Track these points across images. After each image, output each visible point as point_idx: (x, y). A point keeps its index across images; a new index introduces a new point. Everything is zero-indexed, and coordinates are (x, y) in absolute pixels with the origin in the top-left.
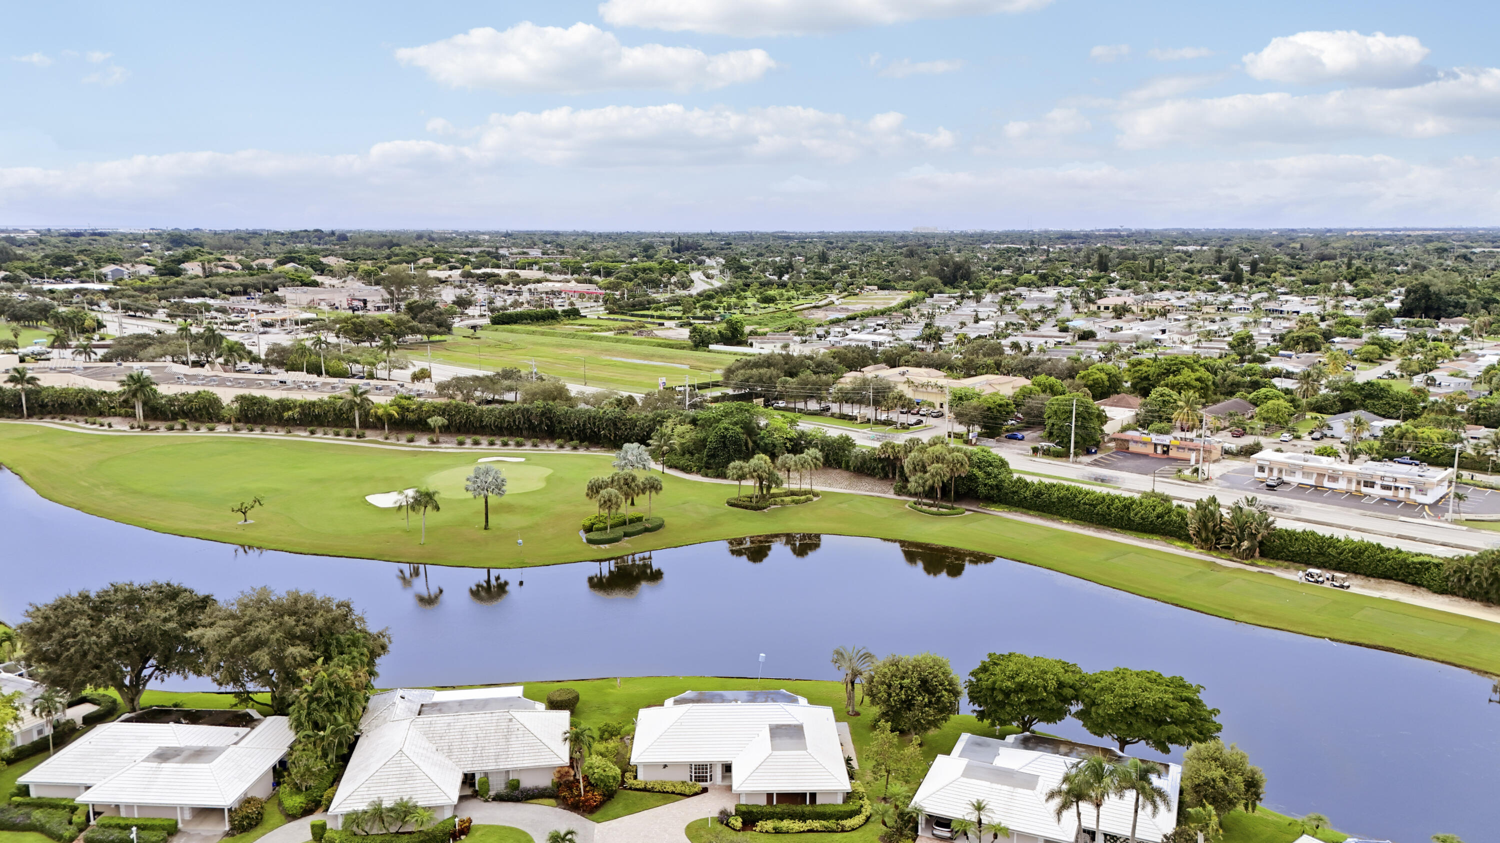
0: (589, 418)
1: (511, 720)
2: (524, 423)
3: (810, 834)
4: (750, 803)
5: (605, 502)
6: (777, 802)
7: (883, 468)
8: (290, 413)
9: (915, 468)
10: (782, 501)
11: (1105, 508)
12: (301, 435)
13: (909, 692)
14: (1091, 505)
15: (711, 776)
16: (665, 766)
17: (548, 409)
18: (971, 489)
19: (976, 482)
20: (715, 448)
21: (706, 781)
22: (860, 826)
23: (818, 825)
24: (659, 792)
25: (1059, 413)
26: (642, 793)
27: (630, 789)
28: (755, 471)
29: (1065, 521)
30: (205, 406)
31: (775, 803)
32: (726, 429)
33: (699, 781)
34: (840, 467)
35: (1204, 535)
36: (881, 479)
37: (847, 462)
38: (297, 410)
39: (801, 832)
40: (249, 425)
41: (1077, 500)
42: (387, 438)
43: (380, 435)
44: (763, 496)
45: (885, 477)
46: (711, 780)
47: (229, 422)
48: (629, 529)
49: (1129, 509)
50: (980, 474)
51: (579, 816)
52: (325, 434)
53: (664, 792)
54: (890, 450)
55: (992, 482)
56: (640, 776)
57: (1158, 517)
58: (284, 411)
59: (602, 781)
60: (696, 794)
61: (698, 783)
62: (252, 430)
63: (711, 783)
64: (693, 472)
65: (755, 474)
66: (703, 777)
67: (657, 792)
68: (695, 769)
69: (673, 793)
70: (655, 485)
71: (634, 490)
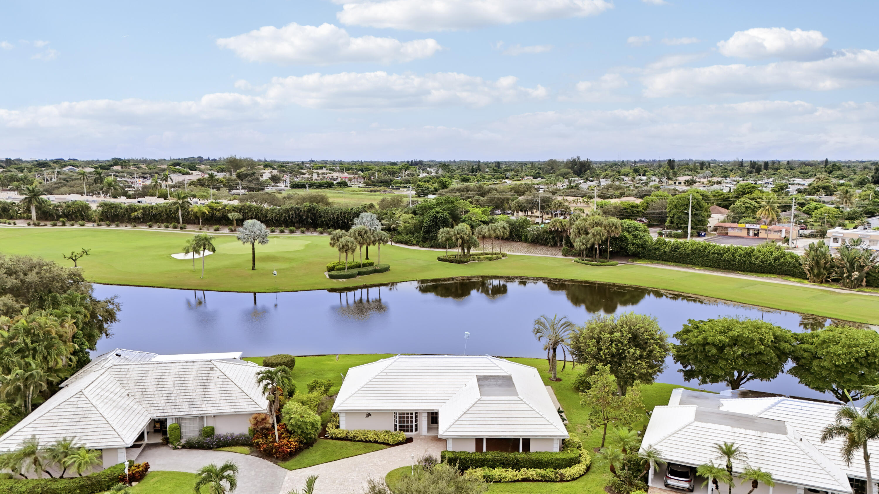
0: (341, 213)
1: (212, 369)
2: (296, 217)
3: (525, 484)
4: (457, 450)
5: (343, 246)
6: (487, 450)
7: (553, 238)
8: (136, 213)
9: (579, 232)
10: (479, 258)
11: (730, 256)
12: (143, 228)
13: (620, 345)
14: (718, 254)
15: (416, 425)
16: (369, 415)
17: (313, 208)
18: (622, 248)
19: (626, 242)
20: (429, 226)
21: (412, 431)
22: (581, 476)
23: (533, 473)
24: (361, 441)
25: (678, 206)
26: (343, 442)
27: (332, 438)
28: (458, 234)
29: (697, 268)
30: (78, 210)
31: (484, 450)
32: (438, 212)
33: (404, 431)
34: (521, 241)
36: (552, 246)
37: (526, 236)
38: (141, 211)
39: (515, 481)
40: (108, 222)
41: (707, 251)
42: (200, 229)
43: (197, 227)
44: (464, 255)
45: (555, 245)
46: (416, 430)
47: (94, 222)
48: (362, 270)
49: (750, 256)
50: (629, 236)
51: (272, 464)
52: (159, 227)
53: (366, 441)
54: (558, 224)
55: (638, 242)
56: (343, 426)
57: (775, 260)
58: (132, 212)
59: (299, 427)
60: (400, 443)
61: (402, 433)
62: (109, 226)
63: (417, 432)
64: (414, 245)
65: (458, 236)
66: (408, 426)
67: (359, 441)
68: (400, 418)
69: (376, 442)
70: (383, 238)
71: (366, 240)
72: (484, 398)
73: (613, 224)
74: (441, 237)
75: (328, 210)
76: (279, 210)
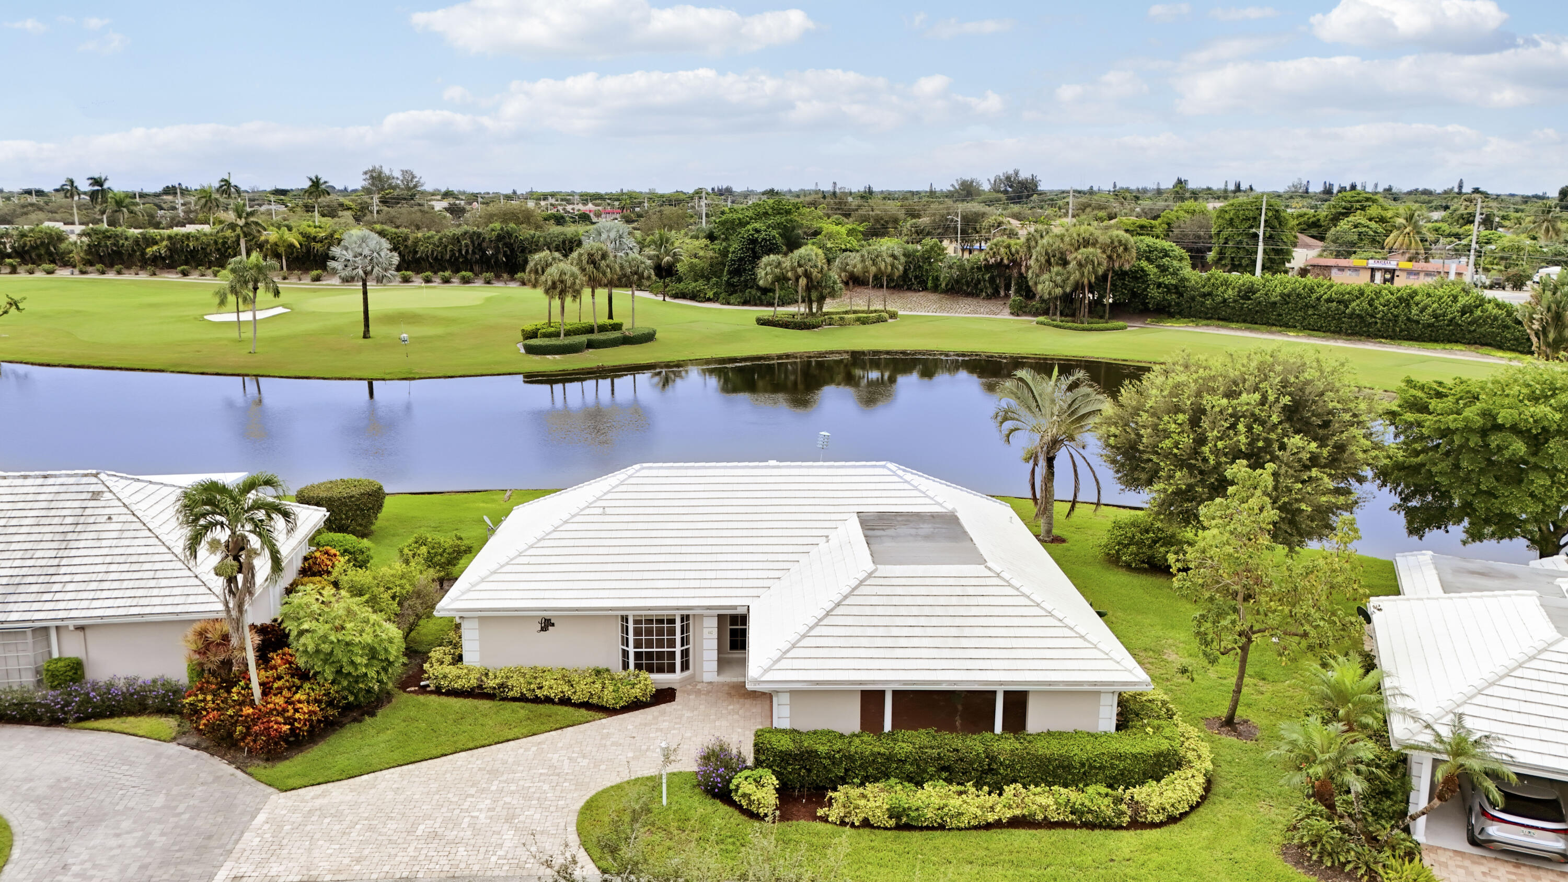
0: (564, 242)
1: (96, 495)
2: (474, 253)
3: (1022, 835)
4: (805, 725)
5: (554, 283)
6: (894, 726)
7: (992, 280)
8: (155, 248)
9: (1048, 262)
10: (842, 319)
11: (1365, 305)
12: (172, 278)
14: (1339, 302)
15: (685, 653)
16: (547, 624)
17: (508, 232)
18: (1134, 295)
19: (1144, 282)
20: (741, 259)
21: (672, 669)
22: (1192, 808)
23: (1044, 800)
24: (522, 699)
25: (1237, 222)
26: (468, 703)
27: (438, 691)
28: (800, 265)
29: (1291, 334)
30: (42, 243)
31: (888, 726)
32: (757, 231)
33: (650, 669)
34: (925, 289)
35: (1551, 336)
36: (989, 297)
37: (937, 279)
38: (165, 243)
39: (988, 826)
40: (99, 266)
41: (1314, 296)
42: (285, 278)
43: (278, 275)
44: (811, 314)
45: (994, 295)
46: (685, 666)
47: (74, 267)
48: (596, 336)
49: (1408, 305)
50: (1151, 269)
51: (233, 770)
52: (203, 275)
53: (536, 700)
54: (1002, 250)
55: (1168, 280)
56: (472, 654)
57: (1463, 312)
58: (148, 246)
59: (328, 658)
60: (635, 705)
61: (644, 674)
62: (103, 273)
63: (686, 673)
64: (709, 300)
65: (800, 271)
66: (660, 655)
67: (514, 699)
68: (637, 632)
69: (565, 701)
70: (641, 269)
71: (604, 274)
72: (884, 570)
73: (1120, 241)
74: (763, 273)
75: (539, 237)
76: (440, 239)
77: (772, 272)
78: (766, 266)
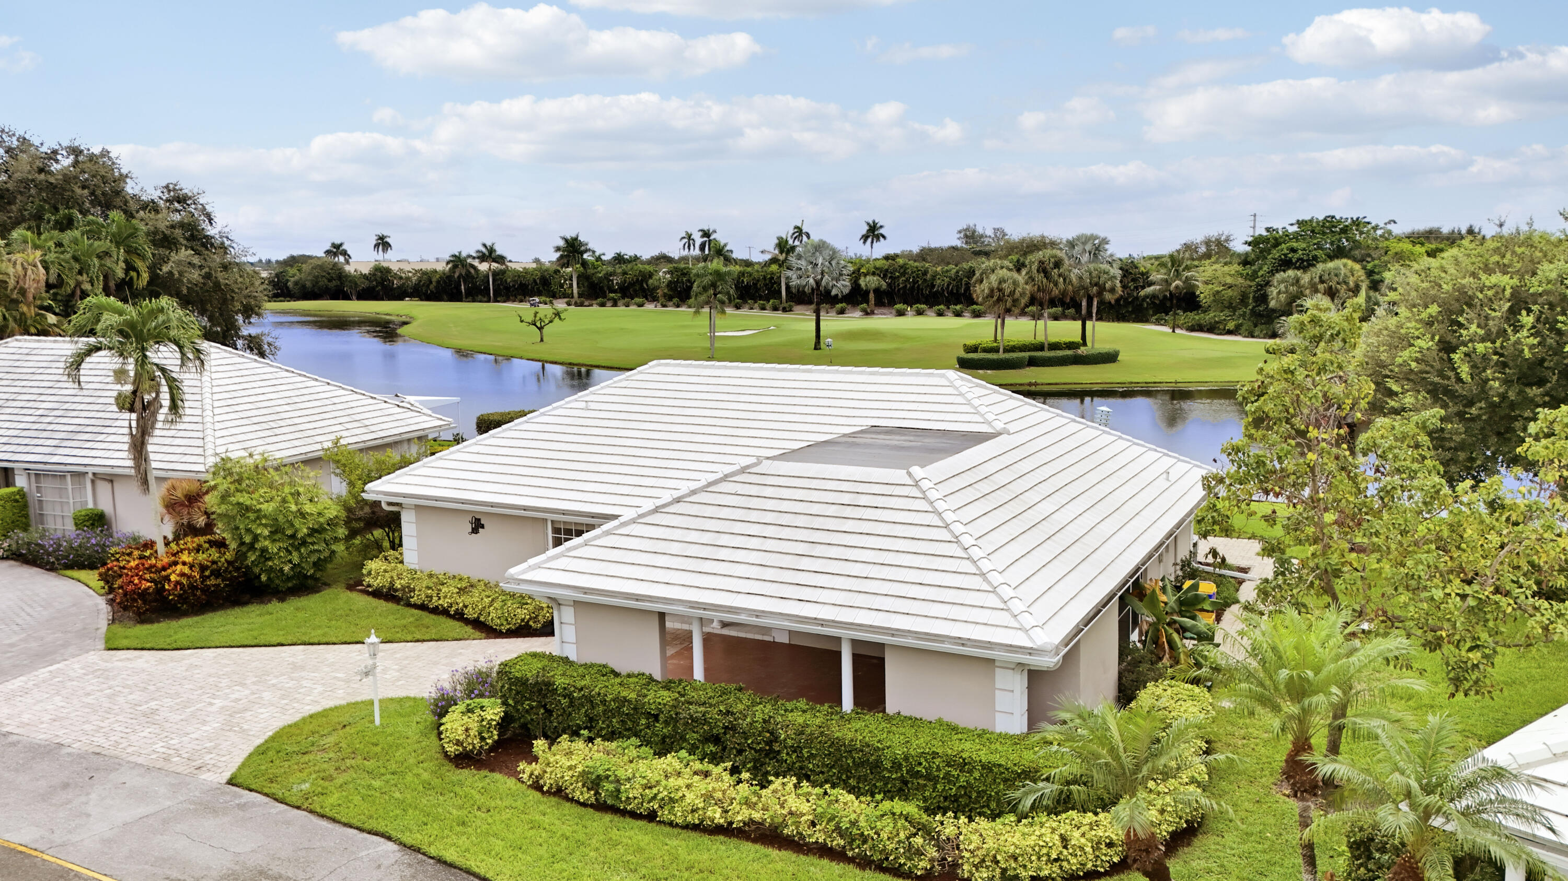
5: (992, 292)
31: (697, 676)
40: (675, 300)
47: (658, 301)
48: (1042, 353)
51: (104, 624)
52: (752, 309)
60: (524, 631)
64: (1230, 332)
70: (1102, 280)
71: (1056, 284)
74: (1275, 293)
77: (1286, 292)
78: (1280, 282)
